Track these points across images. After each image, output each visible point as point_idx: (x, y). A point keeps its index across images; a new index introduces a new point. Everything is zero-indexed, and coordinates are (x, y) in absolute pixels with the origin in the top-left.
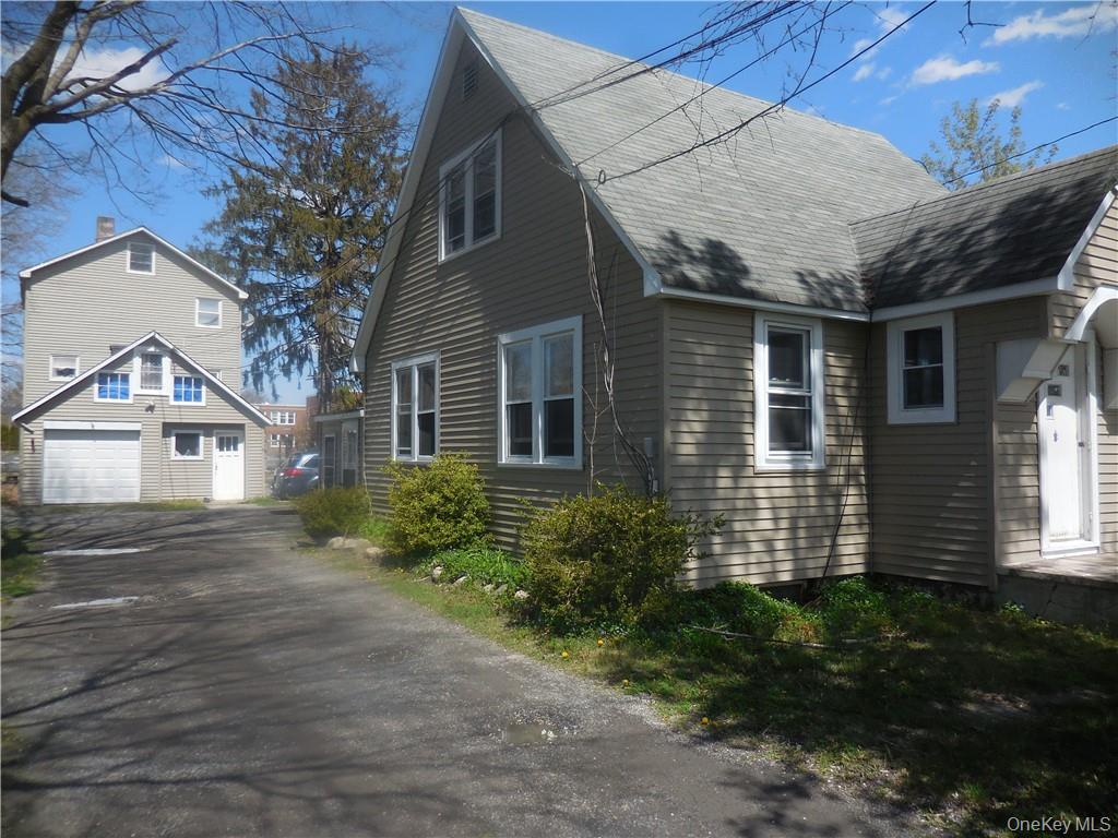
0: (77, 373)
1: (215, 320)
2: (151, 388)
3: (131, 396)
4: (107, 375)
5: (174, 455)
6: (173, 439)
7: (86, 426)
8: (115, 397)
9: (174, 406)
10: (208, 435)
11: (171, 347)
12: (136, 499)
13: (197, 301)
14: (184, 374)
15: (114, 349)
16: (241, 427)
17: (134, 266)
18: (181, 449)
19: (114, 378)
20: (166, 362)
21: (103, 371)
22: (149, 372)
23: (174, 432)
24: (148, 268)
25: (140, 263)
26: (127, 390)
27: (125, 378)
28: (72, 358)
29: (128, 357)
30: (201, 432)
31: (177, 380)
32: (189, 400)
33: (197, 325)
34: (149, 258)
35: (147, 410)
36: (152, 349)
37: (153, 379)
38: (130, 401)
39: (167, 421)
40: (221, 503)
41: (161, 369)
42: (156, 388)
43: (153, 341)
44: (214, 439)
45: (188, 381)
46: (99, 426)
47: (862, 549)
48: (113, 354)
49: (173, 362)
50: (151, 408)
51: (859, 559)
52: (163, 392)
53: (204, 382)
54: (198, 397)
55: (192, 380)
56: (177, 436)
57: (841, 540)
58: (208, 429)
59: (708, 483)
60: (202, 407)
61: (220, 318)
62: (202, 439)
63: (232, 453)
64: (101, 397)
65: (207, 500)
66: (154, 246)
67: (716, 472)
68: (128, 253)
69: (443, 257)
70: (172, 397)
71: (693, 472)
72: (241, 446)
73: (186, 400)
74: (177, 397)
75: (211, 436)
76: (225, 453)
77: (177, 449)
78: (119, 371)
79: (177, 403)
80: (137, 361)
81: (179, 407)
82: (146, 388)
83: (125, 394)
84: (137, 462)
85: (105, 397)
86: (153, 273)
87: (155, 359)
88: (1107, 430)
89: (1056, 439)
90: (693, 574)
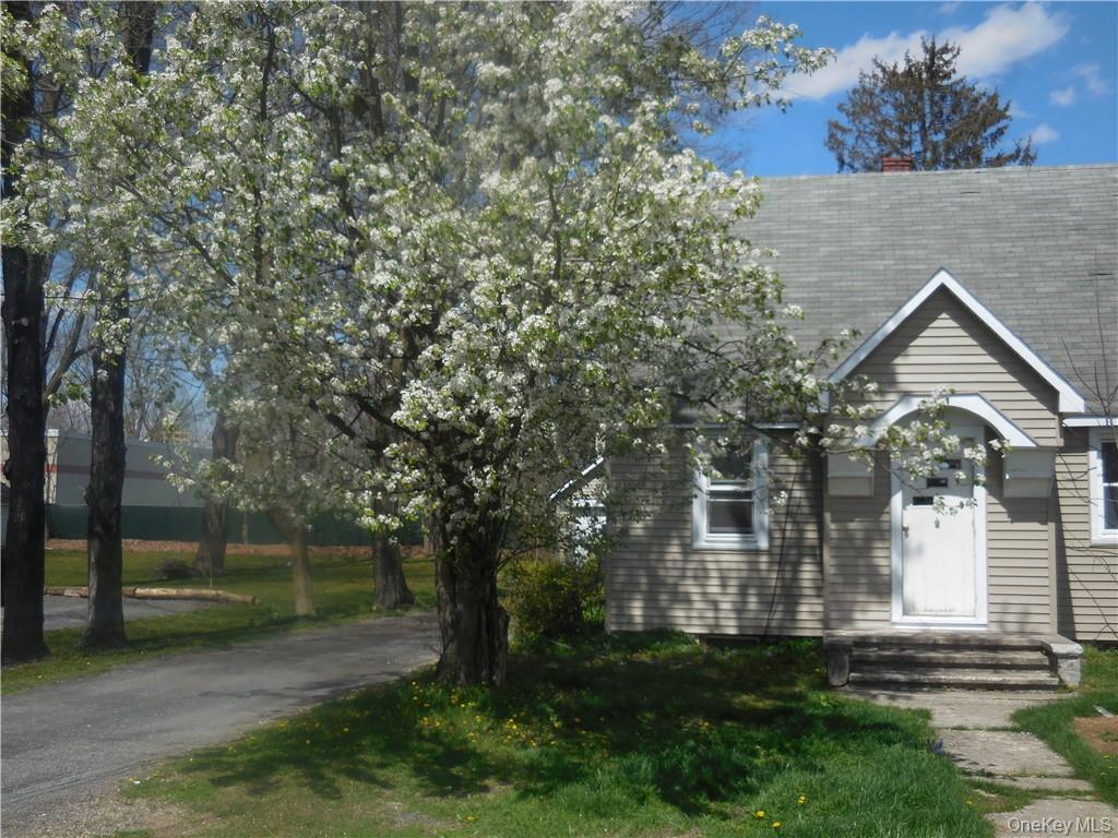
47: (818, 616)
51: (817, 625)
88: (1009, 517)
89: (937, 526)
90: (639, 620)
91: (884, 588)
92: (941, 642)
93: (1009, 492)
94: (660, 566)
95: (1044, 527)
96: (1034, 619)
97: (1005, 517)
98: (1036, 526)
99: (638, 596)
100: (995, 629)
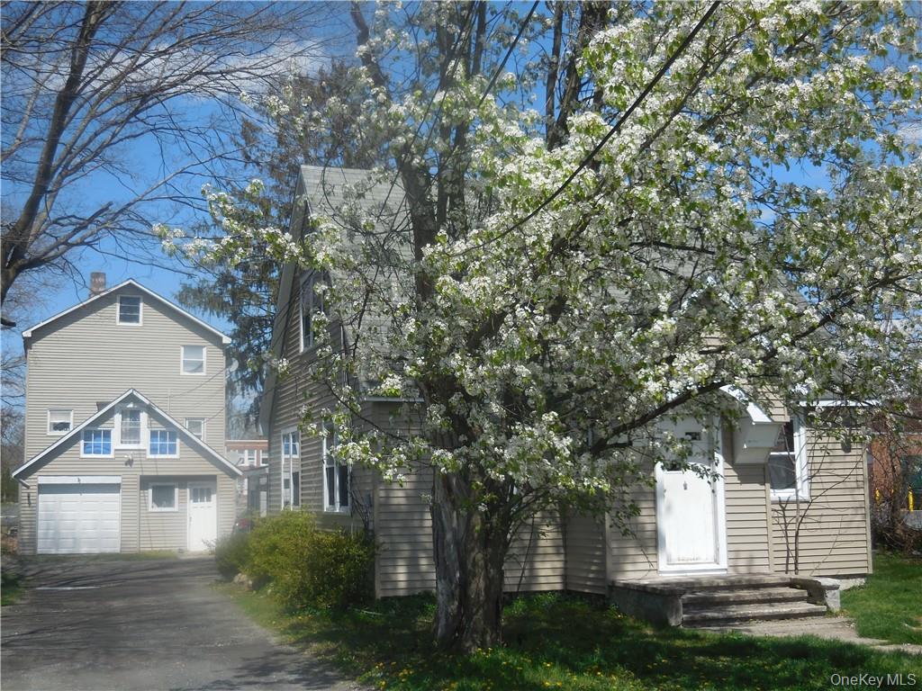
0: (71, 427)
1: (199, 367)
2: (130, 443)
3: (112, 451)
4: (90, 432)
5: (152, 508)
6: (150, 491)
7: (73, 480)
8: (99, 452)
9: (152, 460)
10: (182, 486)
11: (147, 402)
12: (117, 550)
13: (182, 349)
14: (159, 428)
15: (100, 405)
16: (213, 478)
17: (123, 319)
18: (158, 501)
19: (98, 434)
20: (144, 416)
21: (89, 428)
22: (128, 427)
23: (151, 484)
24: (136, 319)
25: (129, 314)
26: (109, 445)
27: (107, 434)
28: (67, 412)
29: (110, 414)
30: (175, 484)
31: (154, 434)
32: (165, 453)
33: (182, 373)
34: (137, 310)
35: (126, 464)
36: (131, 405)
37: (131, 434)
38: (111, 456)
39: (145, 474)
40: (193, 554)
41: (139, 425)
42: (135, 443)
43: (132, 398)
44: (188, 490)
45: (163, 434)
46: (84, 480)
47: (559, 572)
48: (99, 410)
49: (150, 417)
50: (130, 462)
51: (558, 580)
52: (141, 446)
53: (178, 435)
54: (172, 450)
55: (167, 434)
56: (154, 488)
57: (538, 565)
58: (183, 481)
59: (416, 524)
60: (177, 460)
61: (205, 364)
62: (177, 490)
63: (205, 504)
64: (85, 453)
65: (181, 551)
66: (141, 297)
67: (422, 516)
68: (118, 306)
69: (302, 349)
70: (148, 451)
71: (401, 516)
72: (214, 497)
73: (161, 453)
74: (153, 450)
75: (185, 488)
76: (199, 504)
77: (154, 500)
78: (102, 428)
79: (153, 456)
80: (118, 417)
81: (155, 460)
82: (126, 443)
83: (107, 450)
84: (117, 513)
85: (90, 453)
86: (140, 324)
87: (134, 415)
88: (739, 479)
89: (685, 489)
90: (402, 585)
91: (652, 542)
92: (722, 584)
93: (740, 459)
94: (421, 532)
95: (763, 488)
96: (757, 562)
97: (736, 480)
98: (757, 486)
99: (401, 562)
100: (731, 572)
